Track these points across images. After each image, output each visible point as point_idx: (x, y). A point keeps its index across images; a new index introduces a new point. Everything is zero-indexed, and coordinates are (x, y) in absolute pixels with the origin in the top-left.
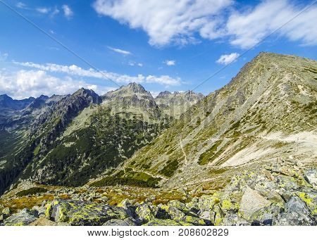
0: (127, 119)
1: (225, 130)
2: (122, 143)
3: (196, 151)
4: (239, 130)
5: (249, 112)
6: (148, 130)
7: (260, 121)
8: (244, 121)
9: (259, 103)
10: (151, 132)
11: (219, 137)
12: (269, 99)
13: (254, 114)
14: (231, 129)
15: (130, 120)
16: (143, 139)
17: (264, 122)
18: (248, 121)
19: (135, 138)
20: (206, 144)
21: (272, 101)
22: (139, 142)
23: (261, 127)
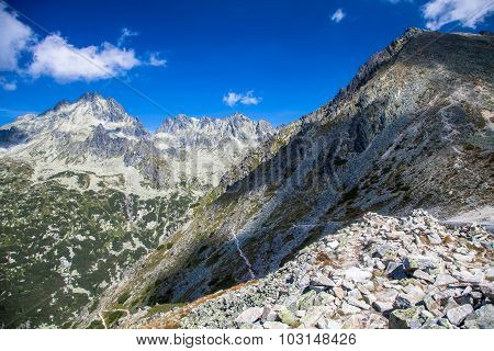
0: (82, 191)
1: (328, 207)
2: (72, 255)
3: (271, 252)
4: (358, 204)
5: (376, 168)
6: (141, 213)
7: (398, 185)
8: (366, 186)
9: (397, 148)
10: (148, 218)
11: (316, 219)
12: (419, 139)
13: (386, 171)
14: (340, 203)
15: (91, 192)
16: (127, 237)
17: (406, 189)
18: (376, 185)
19: (105, 237)
20: (290, 237)
21: (424, 144)
22: (117, 247)
23: (399, 199)
